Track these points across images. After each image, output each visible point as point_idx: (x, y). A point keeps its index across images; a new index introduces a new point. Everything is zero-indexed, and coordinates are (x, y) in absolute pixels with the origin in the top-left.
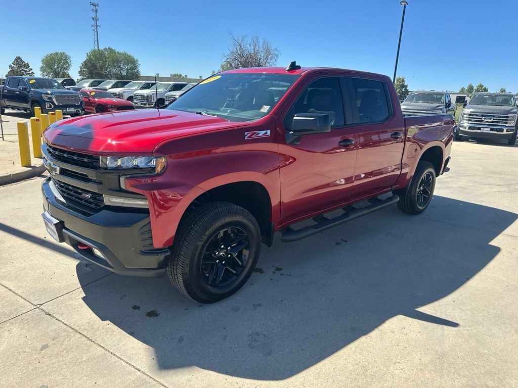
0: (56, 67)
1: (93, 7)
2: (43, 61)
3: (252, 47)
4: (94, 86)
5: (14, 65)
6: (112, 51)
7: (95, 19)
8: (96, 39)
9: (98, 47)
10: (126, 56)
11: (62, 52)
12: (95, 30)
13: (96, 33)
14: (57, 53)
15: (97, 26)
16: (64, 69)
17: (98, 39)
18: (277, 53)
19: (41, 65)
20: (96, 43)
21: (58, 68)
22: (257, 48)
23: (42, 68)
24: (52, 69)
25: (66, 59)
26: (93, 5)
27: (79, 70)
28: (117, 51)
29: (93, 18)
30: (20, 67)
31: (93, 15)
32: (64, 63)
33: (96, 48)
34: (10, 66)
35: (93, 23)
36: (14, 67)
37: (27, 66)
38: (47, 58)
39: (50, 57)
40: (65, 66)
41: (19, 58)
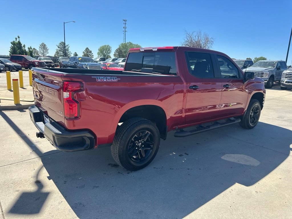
0: (105, 52)
1: (124, 22)
2: (99, 49)
3: (197, 38)
4: (113, 61)
5: (85, 51)
6: (131, 44)
7: (125, 28)
8: (124, 38)
9: (125, 42)
10: (138, 46)
11: (108, 45)
12: (125, 33)
13: (125, 35)
14: (105, 46)
15: (125, 32)
16: (108, 53)
18: (213, 40)
19: (98, 51)
20: (124, 40)
21: (105, 53)
22: (200, 38)
23: (98, 53)
24: (102, 53)
25: (109, 49)
27: (114, 53)
28: (133, 44)
29: (124, 28)
30: (87, 53)
31: (124, 26)
33: (124, 42)
34: (83, 52)
35: (124, 30)
36: (85, 53)
37: (91, 52)
38: (101, 48)
39: (102, 47)
40: (109, 52)
41: (87, 48)
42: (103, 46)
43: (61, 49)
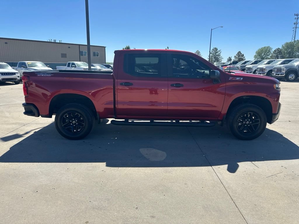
2: (256, 52)
5: (237, 55)
7: (296, 24)
8: (294, 36)
9: (295, 40)
11: (268, 46)
12: (295, 30)
13: (295, 32)
14: (265, 47)
15: (296, 28)
17: (295, 36)
19: (255, 54)
23: (255, 56)
24: (260, 56)
25: (269, 50)
26: (296, 15)
30: (239, 57)
31: (295, 21)
32: (268, 52)
33: (293, 40)
35: (294, 26)
36: (236, 57)
38: (259, 50)
39: (261, 50)
40: (268, 54)
41: (240, 52)
42: (262, 48)
43: (213, 55)
